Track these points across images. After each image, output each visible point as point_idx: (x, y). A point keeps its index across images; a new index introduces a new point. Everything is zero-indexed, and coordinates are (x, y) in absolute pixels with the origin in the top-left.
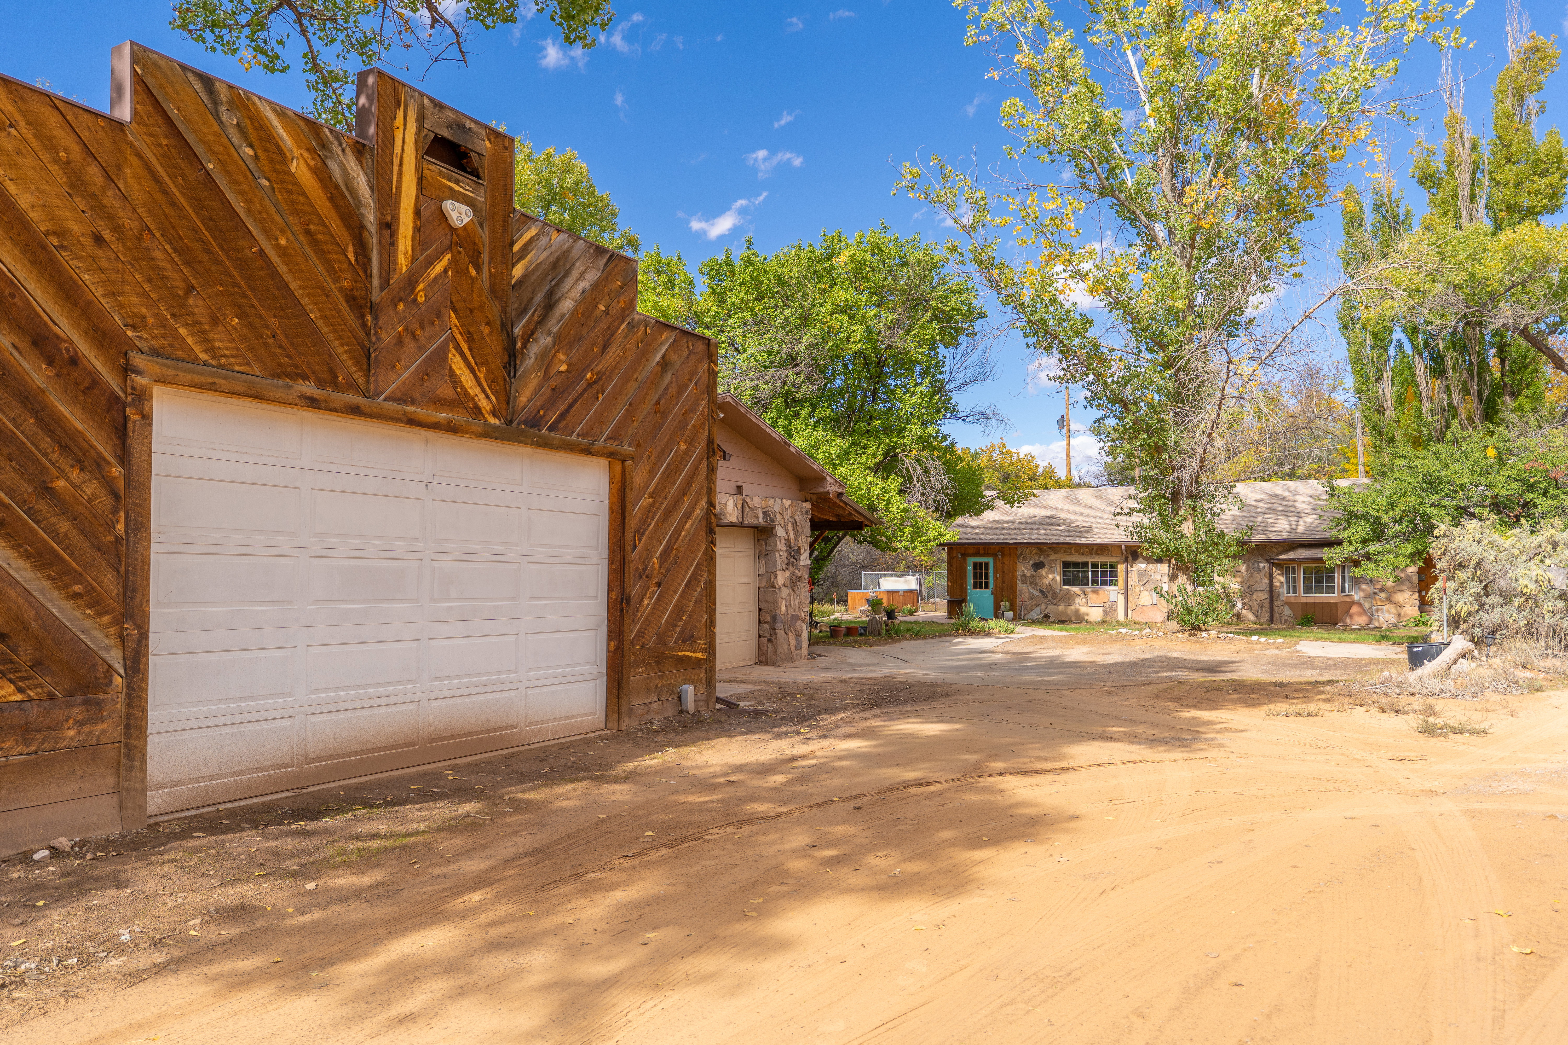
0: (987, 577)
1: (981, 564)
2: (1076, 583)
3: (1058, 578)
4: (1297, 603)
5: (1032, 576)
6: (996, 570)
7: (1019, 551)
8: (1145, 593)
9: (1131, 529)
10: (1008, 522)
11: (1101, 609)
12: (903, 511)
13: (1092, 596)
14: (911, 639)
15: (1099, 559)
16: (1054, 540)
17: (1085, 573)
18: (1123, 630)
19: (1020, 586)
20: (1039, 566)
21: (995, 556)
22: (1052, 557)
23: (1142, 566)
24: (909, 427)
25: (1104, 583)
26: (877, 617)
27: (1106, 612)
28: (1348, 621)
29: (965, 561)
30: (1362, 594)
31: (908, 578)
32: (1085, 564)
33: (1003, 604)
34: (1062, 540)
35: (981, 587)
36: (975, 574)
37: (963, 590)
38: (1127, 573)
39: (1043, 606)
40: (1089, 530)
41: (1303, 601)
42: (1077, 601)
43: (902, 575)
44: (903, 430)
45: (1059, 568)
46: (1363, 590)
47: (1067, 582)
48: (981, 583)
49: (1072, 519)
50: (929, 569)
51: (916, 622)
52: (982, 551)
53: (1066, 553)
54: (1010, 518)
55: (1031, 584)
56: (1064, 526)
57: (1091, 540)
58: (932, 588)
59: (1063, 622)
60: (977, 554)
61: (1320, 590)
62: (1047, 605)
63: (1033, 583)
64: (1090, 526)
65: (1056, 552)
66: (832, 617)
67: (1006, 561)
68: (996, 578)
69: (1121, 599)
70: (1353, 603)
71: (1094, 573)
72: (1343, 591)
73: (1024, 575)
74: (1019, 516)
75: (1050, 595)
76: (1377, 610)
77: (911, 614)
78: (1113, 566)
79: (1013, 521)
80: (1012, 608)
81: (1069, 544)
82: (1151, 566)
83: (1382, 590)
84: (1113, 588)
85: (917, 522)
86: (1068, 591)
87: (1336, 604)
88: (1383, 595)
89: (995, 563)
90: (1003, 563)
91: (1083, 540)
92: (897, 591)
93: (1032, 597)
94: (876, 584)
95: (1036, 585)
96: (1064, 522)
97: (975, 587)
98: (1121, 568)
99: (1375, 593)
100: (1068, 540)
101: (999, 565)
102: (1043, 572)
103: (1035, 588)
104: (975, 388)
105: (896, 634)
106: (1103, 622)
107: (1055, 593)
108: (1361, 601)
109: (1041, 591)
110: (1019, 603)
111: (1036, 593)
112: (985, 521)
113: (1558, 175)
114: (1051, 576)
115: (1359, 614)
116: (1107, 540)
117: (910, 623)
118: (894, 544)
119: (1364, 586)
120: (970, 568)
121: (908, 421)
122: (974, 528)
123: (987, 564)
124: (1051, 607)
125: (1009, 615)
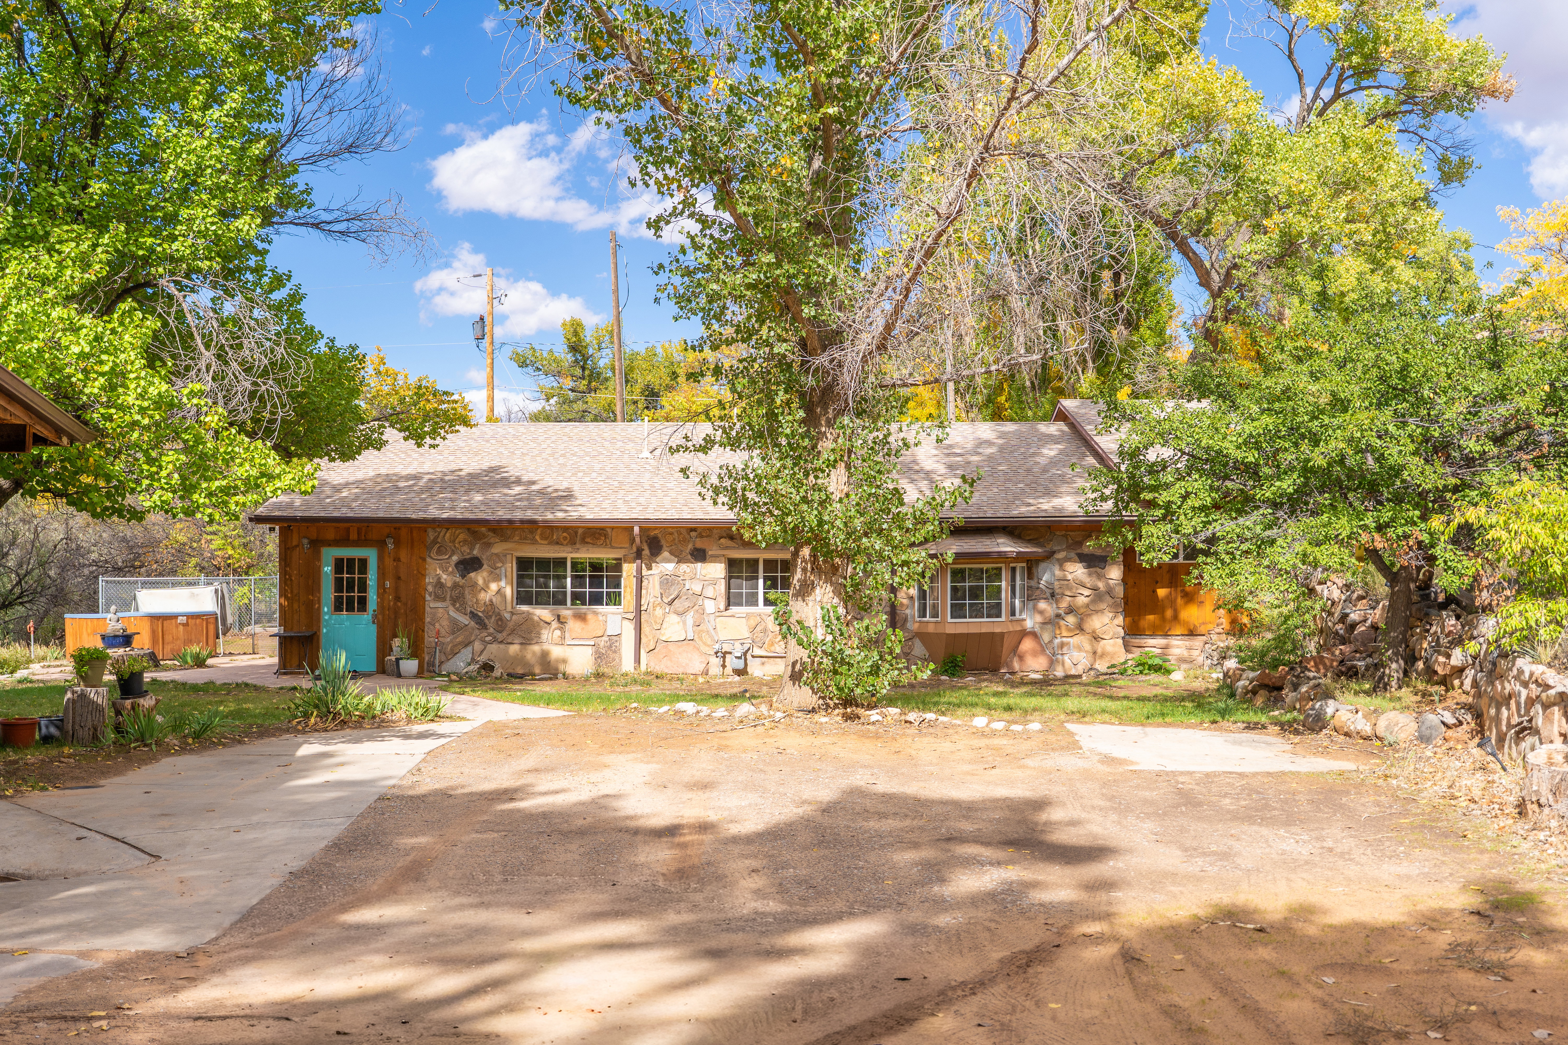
0: (363, 587)
1: (351, 561)
2: (541, 600)
3: (508, 591)
4: (938, 635)
5: (456, 585)
6: (382, 575)
7: (431, 535)
8: (673, 618)
9: (714, 480)
10: (408, 478)
11: (589, 651)
12: (158, 404)
13: (573, 626)
14: (184, 749)
15: (586, 554)
16: (502, 514)
17: (561, 578)
18: (689, 707)
19: (431, 604)
20: (470, 565)
21: (380, 544)
22: (498, 548)
23: (665, 567)
24: (184, 213)
25: (596, 600)
26: (91, 693)
27: (599, 656)
28: (1016, 666)
29: (317, 556)
30: (1039, 618)
31: (195, 590)
32: (561, 563)
33: (396, 643)
34: (518, 515)
35: (350, 609)
36: (339, 583)
37: (313, 615)
38: (640, 579)
39: (478, 646)
40: (568, 496)
41: (950, 630)
42: (545, 634)
43: (189, 584)
44: (172, 219)
45: (511, 568)
46: (1041, 612)
47: (523, 598)
48: (350, 600)
49: (532, 476)
50: (241, 572)
51: (208, 688)
52: (354, 536)
53: (523, 540)
54: (411, 471)
55: (454, 601)
56: (518, 489)
57: (574, 515)
58: (248, 607)
59: (520, 678)
60: (343, 541)
61: (977, 612)
62: (486, 643)
63: (457, 597)
64: (568, 490)
65: (505, 538)
66: (21, 674)
67: (404, 555)
68: (382, 590)
69: (629, 630)
70: (1024, 634)
71: (578, 580)
72: (1013, 613)
73: (439, 584)
74: (427, 467)
75: (491, 623)
76: (1062, 645)
77: (200, 663)
78: (617, 567)
79: (416, 477)
80: (415, 651)
81: (533, 522)
82: (684, 567)
83: (1070, 611)
84: (611, 609)
85: (198, 440)
86: (528, 617)
87: (1002, 635)
88: (1071, 620)
89: (380, 559)
90: (397, 559)
91: (560, 515)
92: (173, 617)
93: (456, 628)
94: (128, 603)
95: (464, 604)
96: (518, 482)
97: (338, 608)
98: (629, 569)
99: (1058, 616)
100: (529, 514)
101: (389, 562)
102: (479, 577)
103: (462, 610)
104: (349, 165)
105: (141, 739)
106: (598, 675)
107: (500, 619)
108: (1037, 629)
109: (473, 615)
110: (429, 639)
111: (464, 620)
112: (360, 475)
113: (1194, 13)
114: (494, 587)
115: (1035, 654)
116: (605, 516)
117: (195, 688)
118: (129, 500)
119: (1042, 605)
120: (328, 569)
121: (184, 196)
122: (337, 489)
123: (363, 563)
124: (493, 648)
125: (410, 666)
